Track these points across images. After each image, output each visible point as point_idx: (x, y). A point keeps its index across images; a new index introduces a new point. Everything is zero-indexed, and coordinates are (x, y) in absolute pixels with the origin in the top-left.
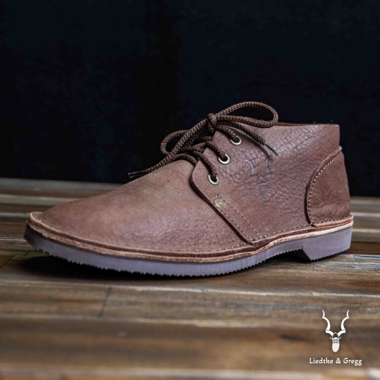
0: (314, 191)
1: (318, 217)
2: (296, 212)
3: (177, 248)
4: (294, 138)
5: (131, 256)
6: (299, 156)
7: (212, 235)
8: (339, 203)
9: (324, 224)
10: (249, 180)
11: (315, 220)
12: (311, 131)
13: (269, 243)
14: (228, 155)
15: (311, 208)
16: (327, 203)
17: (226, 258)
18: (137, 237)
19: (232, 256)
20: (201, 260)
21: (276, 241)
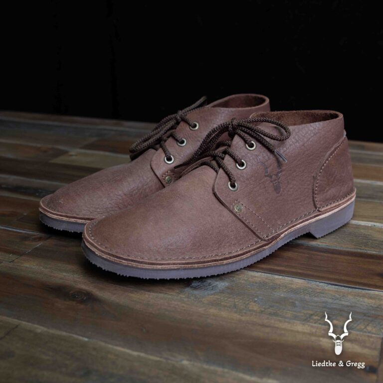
0: (321, 180)
1: (323, 202)
2: (304, 200)
3: (203, 255)
4: (301, 137)
5: (166, 268)
6: (306, 153)
7: (232, 237)
8: (343, 185)
9: (329, 207)
10: (263, 180)
11: (321, 205)
12: (317, 128)
13: (280, 236)
14: (244, 160)
15: (318, 194)
16: (332, 187)
17: (244, 256)
18: (170, 249)
19: (249, 255)
20: (223, 263)
21: (286, 233)
